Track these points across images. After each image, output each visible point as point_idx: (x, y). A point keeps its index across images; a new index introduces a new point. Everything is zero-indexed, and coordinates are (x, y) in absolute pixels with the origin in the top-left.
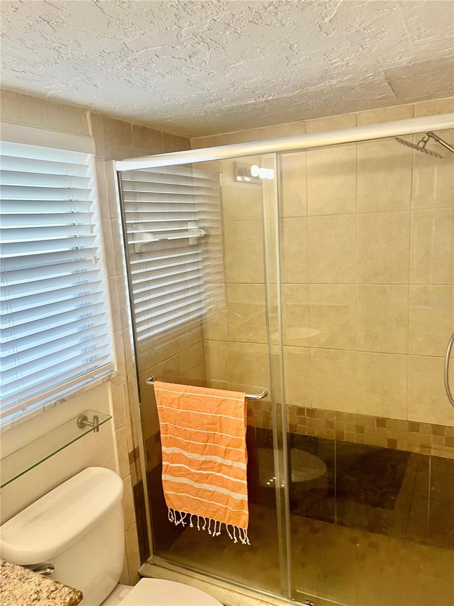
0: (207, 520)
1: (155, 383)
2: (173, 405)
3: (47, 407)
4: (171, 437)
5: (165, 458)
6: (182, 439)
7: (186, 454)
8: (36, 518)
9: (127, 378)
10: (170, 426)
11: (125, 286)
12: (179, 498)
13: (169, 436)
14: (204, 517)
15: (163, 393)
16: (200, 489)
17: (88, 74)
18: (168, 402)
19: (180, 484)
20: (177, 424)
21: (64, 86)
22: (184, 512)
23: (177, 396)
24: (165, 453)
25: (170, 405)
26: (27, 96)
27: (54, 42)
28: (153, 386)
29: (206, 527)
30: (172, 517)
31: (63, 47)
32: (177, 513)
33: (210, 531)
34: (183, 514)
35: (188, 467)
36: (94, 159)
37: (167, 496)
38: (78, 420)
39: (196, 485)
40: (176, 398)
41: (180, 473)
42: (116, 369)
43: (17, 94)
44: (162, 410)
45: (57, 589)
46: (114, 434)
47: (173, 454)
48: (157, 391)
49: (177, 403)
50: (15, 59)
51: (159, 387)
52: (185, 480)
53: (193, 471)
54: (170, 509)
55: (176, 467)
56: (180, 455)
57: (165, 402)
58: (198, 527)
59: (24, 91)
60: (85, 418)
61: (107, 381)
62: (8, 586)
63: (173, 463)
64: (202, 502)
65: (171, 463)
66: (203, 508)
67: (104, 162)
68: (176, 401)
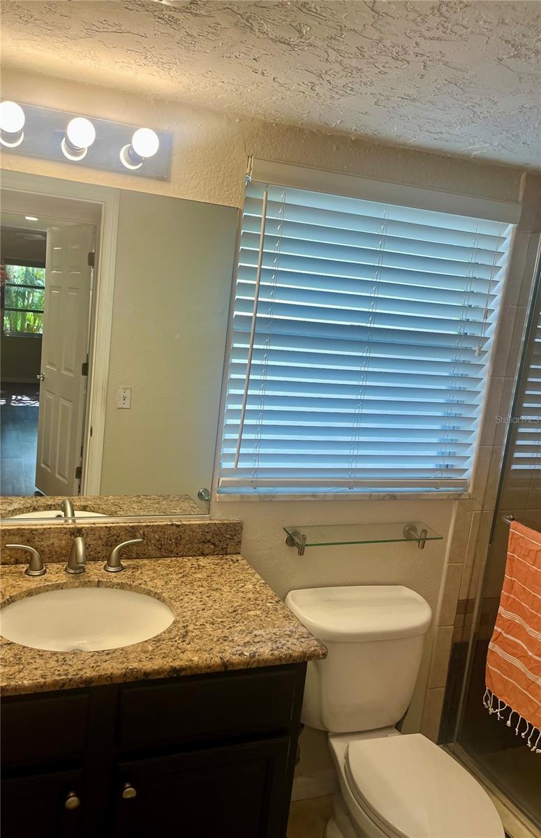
0: (531, 727)
1: (513, 523)
2: (528, 559)
3: (375, 496)
4: (514, 599)
5: (500, 622)
6: (527, 607)
7: (528, 628)
8: (329, 600)
9: (483, 507)
10: (518, 583)
11: (510, 394)
12: (505, 683)
13: (512, 596)
14: (527, 722)
15: (518, 539)
16: (534, 682)
17: (512, 131)
18: (523, 553)
19: (510, 665)
20: (527, 584)
21: (487, 145)
22: (505, 702)
23: (536, 549)
24: (502, 617)
25: (525, 557)
26: (448, 158)
27: (467, 102)
28: (509, 526)
29: (527, 735)
30: (489, 702)
31: (477, 105)
32: (495, 699)
33: (529, 742)
34: (503, 704)
35: (525, 647)
36: (515, 230)
37: (488, 671)
38: (405, 528)
39: (530, 675)
40: (533, 550)
41: (514, 651)
42: (470, 490)
43: (438, 156)
44: (513, 560)
45: (308, 637)
46: (445, 565)
47: (511, 622)
48: (513, 533)
49: (533, 557)
50: (429, 121)
51: (517, 530)
52: (518, 663)
53: (530, 654)
54: (489, 691)
55: (511, 641)
56: (520, 627)
57: (519, 551)
58: (517, 730)
59: (444, 152)
60: (415, 529)
61: (455, 499)
62: (273, 616)
63: (508, 634)
64: (531, 701)
65: (505, 633)
66: (530, 709)
67: (529, 235)
68: (532, 554)
